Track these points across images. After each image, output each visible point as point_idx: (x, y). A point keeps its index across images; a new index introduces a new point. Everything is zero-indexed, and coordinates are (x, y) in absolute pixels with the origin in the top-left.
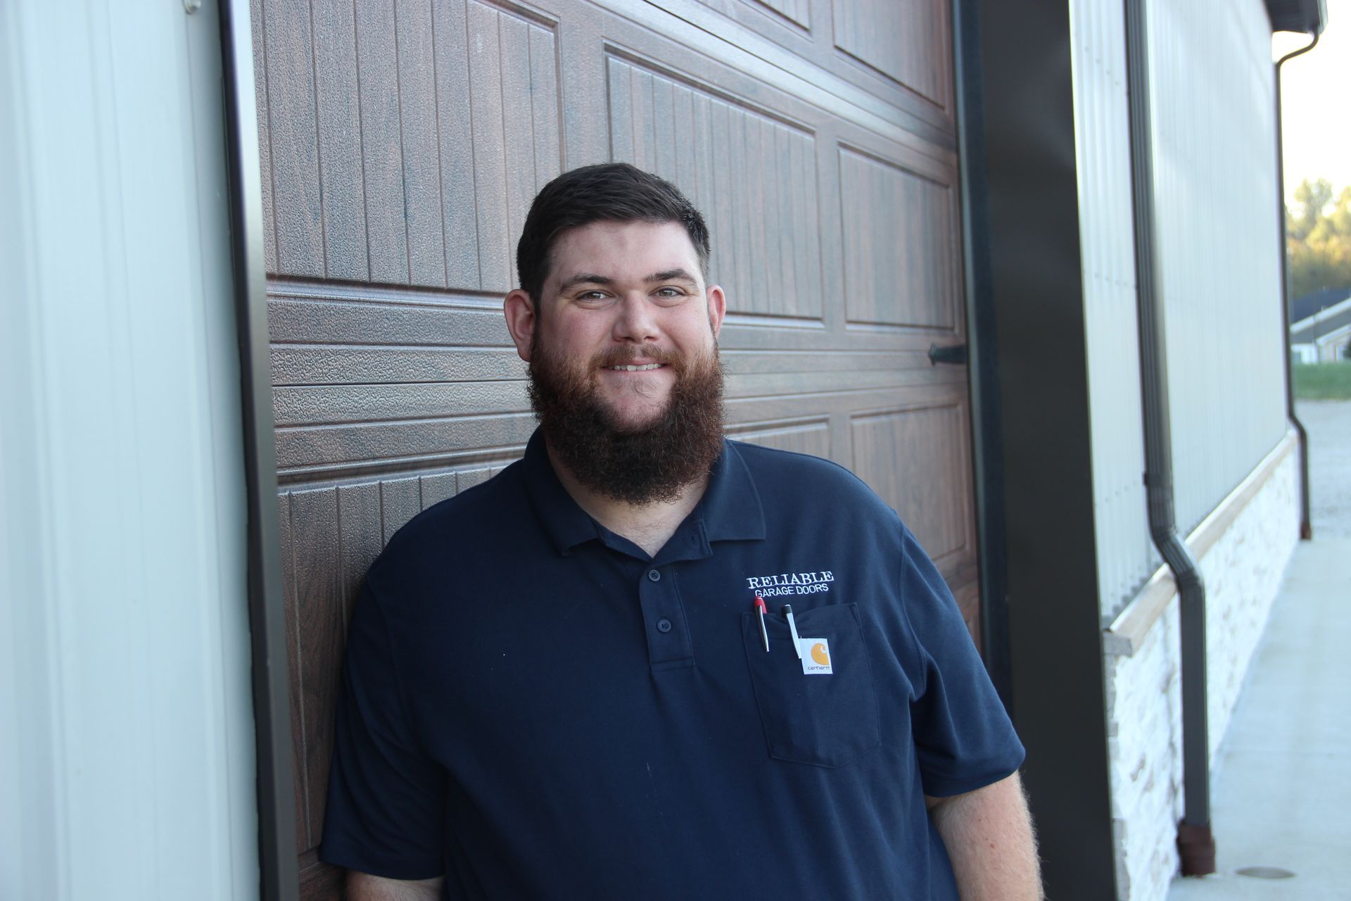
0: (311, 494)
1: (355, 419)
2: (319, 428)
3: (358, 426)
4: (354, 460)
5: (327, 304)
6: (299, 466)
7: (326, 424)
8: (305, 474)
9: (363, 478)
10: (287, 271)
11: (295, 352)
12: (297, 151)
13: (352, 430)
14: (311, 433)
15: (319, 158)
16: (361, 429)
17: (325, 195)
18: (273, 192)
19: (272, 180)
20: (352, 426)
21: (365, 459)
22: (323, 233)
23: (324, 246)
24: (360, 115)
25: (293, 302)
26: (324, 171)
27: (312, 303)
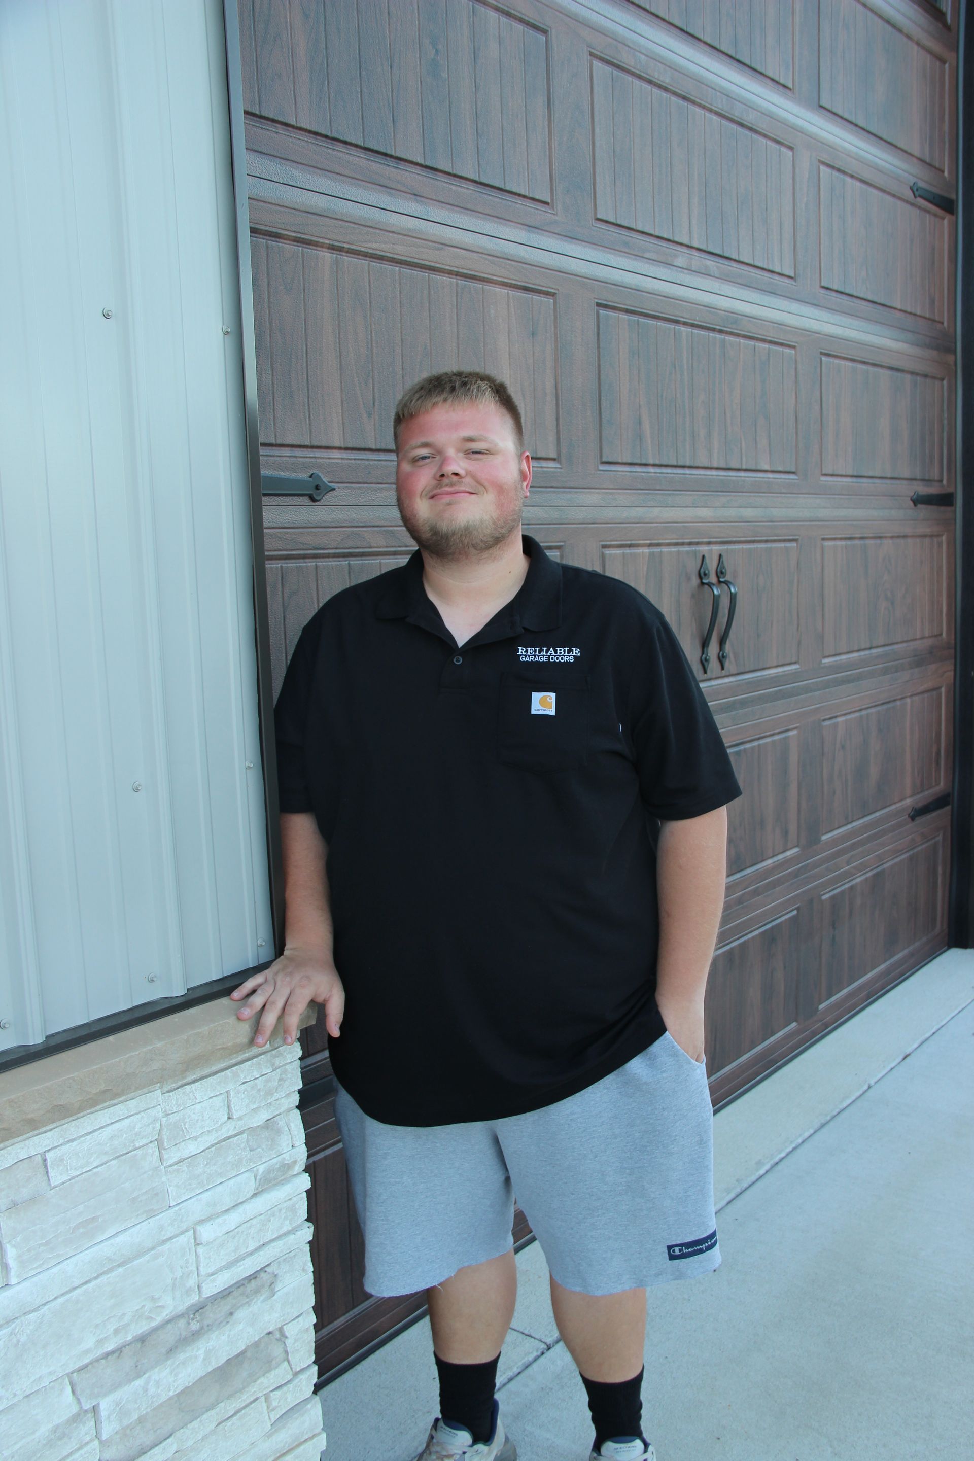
0: (362, 564)
1: (393, 524)
2: (369, 529)
3: (395, 528)
4: (392, 547)
5: (376, 462)
6: (355, 548)
7: (374, 526)
8: (359, 553)
9: (398, 557)
10: (350, 445)
11: (354, 488)
12: (359, 381)
13: (391, 531)
14: (364, 531)
15: (373, 384)
16: (397, 530)
17: (376, 404)
18: (342, 403)
19: (342, 397)
20: (391, 528)
21: (399, 547)
22: (375, 424)
23: (375, 431)
24: (402, 359)
25: (353, 462)
26: (376, 391)
27: (366, 462)
